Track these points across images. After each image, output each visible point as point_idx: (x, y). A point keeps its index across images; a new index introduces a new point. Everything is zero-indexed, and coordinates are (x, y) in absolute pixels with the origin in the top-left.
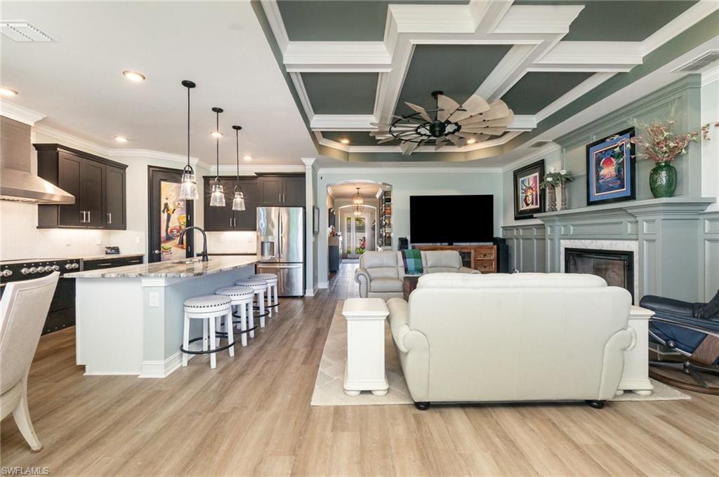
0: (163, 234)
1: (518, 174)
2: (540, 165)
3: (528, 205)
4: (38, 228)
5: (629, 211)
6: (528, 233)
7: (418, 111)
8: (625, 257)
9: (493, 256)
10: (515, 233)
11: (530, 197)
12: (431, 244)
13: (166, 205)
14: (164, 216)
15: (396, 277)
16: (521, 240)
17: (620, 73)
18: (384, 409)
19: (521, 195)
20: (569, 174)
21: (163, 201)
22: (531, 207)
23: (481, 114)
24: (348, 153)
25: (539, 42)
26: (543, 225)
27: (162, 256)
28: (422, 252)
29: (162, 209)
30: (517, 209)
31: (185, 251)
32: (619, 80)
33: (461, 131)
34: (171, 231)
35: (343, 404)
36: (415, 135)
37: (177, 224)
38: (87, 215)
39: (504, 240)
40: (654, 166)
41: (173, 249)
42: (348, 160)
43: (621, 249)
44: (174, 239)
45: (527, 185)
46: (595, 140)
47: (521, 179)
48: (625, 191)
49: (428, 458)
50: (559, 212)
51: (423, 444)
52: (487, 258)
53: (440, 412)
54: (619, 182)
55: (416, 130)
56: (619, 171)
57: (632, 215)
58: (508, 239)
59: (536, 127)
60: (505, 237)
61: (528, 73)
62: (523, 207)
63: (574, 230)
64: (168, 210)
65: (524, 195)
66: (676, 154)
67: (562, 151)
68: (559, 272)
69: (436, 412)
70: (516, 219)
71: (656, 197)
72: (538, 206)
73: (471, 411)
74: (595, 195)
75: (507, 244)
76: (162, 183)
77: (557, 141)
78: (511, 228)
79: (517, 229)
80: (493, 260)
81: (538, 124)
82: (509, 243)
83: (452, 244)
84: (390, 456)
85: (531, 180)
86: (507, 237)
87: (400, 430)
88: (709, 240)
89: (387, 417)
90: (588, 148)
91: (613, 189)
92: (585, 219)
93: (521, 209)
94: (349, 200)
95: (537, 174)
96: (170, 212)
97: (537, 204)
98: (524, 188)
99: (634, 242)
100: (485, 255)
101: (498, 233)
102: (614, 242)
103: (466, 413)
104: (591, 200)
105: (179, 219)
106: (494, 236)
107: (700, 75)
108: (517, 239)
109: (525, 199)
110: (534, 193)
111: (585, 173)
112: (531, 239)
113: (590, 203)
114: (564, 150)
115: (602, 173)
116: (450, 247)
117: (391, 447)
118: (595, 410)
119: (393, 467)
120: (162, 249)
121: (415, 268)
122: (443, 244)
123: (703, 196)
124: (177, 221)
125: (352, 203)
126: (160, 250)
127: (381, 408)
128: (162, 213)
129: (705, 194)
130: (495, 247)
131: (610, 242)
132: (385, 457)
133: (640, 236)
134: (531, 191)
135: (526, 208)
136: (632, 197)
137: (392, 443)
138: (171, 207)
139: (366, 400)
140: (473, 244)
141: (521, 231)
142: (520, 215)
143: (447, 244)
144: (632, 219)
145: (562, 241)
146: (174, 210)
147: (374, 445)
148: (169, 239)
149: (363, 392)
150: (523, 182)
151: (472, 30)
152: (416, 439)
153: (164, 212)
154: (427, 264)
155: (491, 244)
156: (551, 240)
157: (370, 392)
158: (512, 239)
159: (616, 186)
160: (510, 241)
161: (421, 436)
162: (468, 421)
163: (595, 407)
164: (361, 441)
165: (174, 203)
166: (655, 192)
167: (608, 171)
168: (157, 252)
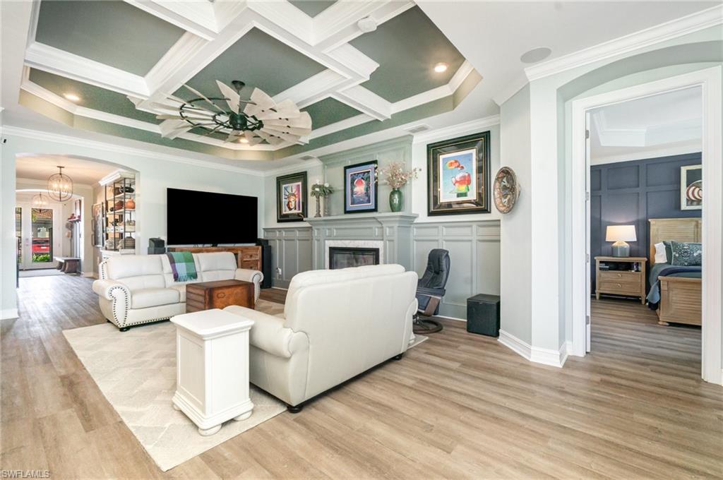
1: (281, 180)
2: (302, 176)
3: (290, 209)
5: (379, 220)
6: (290, 235)
7: (226, 96)
8: (374, 253)
9: (259, 257)
10: (278, 235)
11: (293, 203)
12: (192, 246)
15: (163, 286)
16: (284, 241)
17: (377, 120)
18: (261, 429)
19: (284, 200)
20: (330, 187)
22: (293, 211)
23: (287, 119)
24: (72, 115)
25: (349, 77)
26: (311, 227)
28: (193, 254)
30: (281, 212)
32: (374, 125)
33: (261, 129)
35: (209, 446)
36: (211, 122)
39: (267, 241)
40: (392, 190)
42: (72, 125)
43: (371, 247)
45: (290, 192)
46: (350, 164)
47: (284, 186)
48: (371, 205)
49: (340, 447)
50: (323, 218)
51: (326, 440)
52: (253, 259)
53: (314, 407)
54: (367, 198)
55: (214, 117)
56: (367, 189)
57: (380, 223)
58: (270, 240)
59: (308, 143)
60: (266, 239)
61: (330, 98)
62: (286, 211)
63: (337, 232)
65: (287, 200)
66: (403, 183)
67: (324, 168)
68: (324, 269)
69: (311, 409)
70: (279, 221)
71: (393, 211)
72: (301, 211)
73: (334, 395)
74: (350, 207)
75: (269, 244)
77: (321, 158)
78: (273, 230)
79: (280, 231)
80: (257, 261)
81: (310, 141)
82: (271, 243)
83: (216, 246)
84: (309, 466)
85: (294, 187)
86: (268, 239)
87: (295, 438)
88: (416, 240)
89: (272, 435)
90: (346, 168)
91: (362, 202)
92: (345, 224)
93: (284, 213)
94: (44, 183)
95: (300, 183)
97: (299, 210)
98: (287, 194)
99: (380, 242)
100: (251, 256)
101: (261, 235)
102: (366, 241)
103: (332, 398)
104: (348, 210)
106: (258, 237)
107: (413, 136)
108: (280, 240)
109: (288, 205)
110: (297, 200)
111: (343, 188)
112: (293, 240)
113: (346, 212)
114: (326, 167)
115: (355, 190)
116: (214, 248)
117: (302, 459)
118: (399, 361)
119: (321, 472)
121: (187, 274)
122: (206, 245)
123: (413, 212)
125: (47, 187)
127: (257, 430)
129: (414, 212)
130: (260, 247)
131: (363, 241)
132: (305, 470)
133: (385, 238)
134: (293, 197)
135: (288, 212)
136: (375, 210)
137: (301, 455)
139: (234, 430)
140: (237, 245)
141: (284, 233)
142: (283, 218)
143: (209, 245)
144: (380, 226)
145: (326, 241)
147: (286, 466)
149: (224, 424)
150: (286, 189)
151: (313, 43)
152: (316, 439)
154: (200, 268)
155: (254, 245)
156: (318, 240)
157: (233, 420)
158: (274, 240)
159: (366, 201)
160: (272, 242)
161: (318, 434)
162: (338, 403)
163: (398, 359)
164: (268, 471)
166: (393, 209)
167: (360, 189)
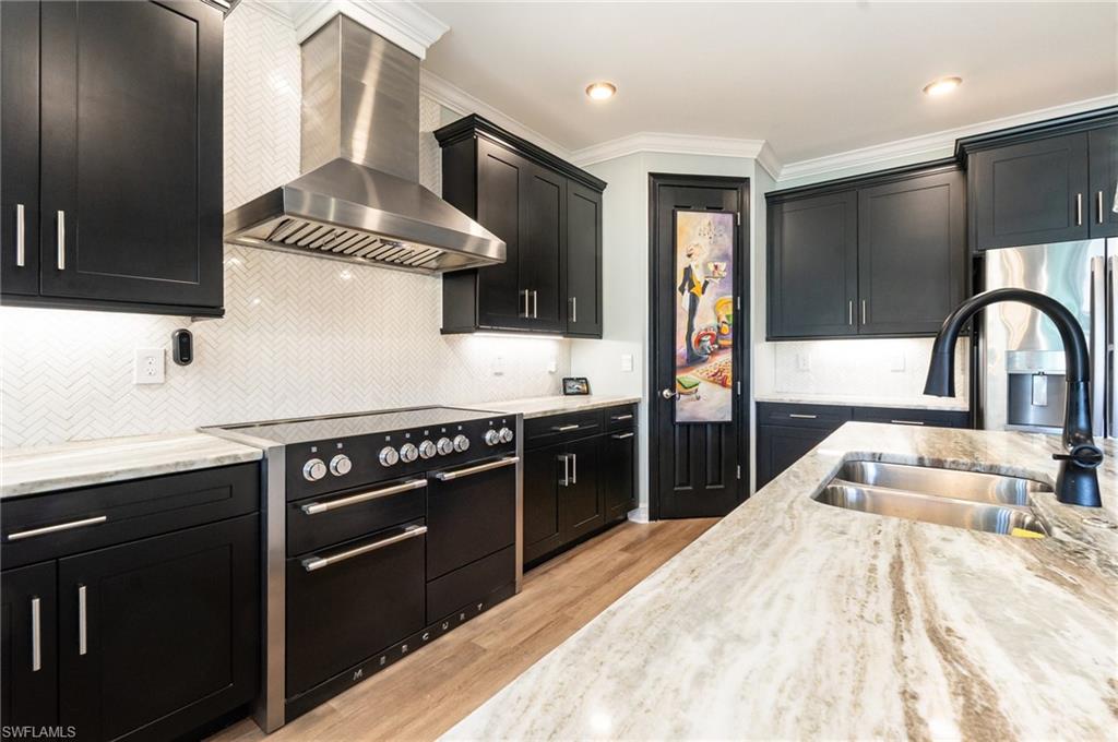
0: (681, 348)
4: (443, 332)
13: (688, 271)
14: (683, 301)
21: (682, 263)
27: (677, 402)
29: (679, 282)
31: (730, 391)
34: (699, 341)
37: (712, 322)
38: (531, 298)
41: (704, 388)
44: (704, 361)
64: (692, 285)
76: (681, 215)
96: (697, 290)
105: (715, 308)
120: (678, 387)
124: (712, 314)
126: (673, 389)
128: (679, 293)
138: (699, 277)
146: (706, 283)
148: (694, 360)
153: (682, 291)
165: (705, 265)
168: (666, 393)
